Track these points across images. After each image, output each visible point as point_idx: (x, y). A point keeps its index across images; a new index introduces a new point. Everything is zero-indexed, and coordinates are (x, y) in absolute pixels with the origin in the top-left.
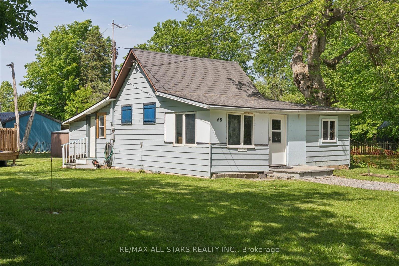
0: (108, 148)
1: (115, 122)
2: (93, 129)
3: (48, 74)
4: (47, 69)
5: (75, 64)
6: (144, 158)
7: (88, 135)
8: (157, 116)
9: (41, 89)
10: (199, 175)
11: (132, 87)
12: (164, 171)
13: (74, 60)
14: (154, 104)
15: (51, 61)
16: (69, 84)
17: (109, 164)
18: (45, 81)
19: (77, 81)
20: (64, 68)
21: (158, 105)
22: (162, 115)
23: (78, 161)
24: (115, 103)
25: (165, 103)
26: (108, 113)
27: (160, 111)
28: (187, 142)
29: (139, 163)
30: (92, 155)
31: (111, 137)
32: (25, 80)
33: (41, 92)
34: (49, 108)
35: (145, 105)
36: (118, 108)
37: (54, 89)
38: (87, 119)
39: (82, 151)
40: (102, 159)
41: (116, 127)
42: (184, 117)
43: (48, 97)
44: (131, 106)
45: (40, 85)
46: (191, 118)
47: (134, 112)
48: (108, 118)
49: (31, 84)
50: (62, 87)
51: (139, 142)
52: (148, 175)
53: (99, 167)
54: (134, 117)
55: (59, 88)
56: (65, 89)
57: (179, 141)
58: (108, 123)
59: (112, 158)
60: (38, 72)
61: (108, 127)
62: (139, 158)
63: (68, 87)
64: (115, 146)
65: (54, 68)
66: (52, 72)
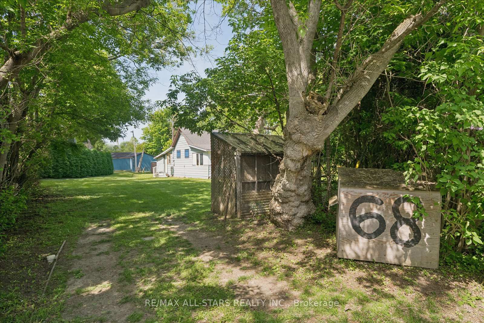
0: (172, 168)
1: (175, 157)
2: (166, 160)
3: (153, 133)
4: (153, 131)
5: (166, 128)
6: (186, 172)
7: (164, 163)
8: (190, 154)
9: (150, 140)
10: (204, 178)
11: (180, 142)
12: (193, 177)
13: (166, 126)
14: (188, 150)
15: (155, 127)
16: (164, 138)
17: (173, 175)
18: (152, 136)
19: (168, 136)
20: (161, 130)
21: (190, 150)
22: (192, 154)
23: (160, 174)
24: (174, 149)
25: (193, 149)
26: (171, 153)
27: (191, 152)
28: (201, 165)
29: (183, 174)
30: (166, 172)
31: (173, 164)
32: (142, 136)
33: (150, 142)
34: (154, 150)
35: (185, 150)
36: (175, 151)
37: (157, 141)
38: (164, 156)
39: (162, 170)
40: (170, 174)
41: (175, 159)
42: (199, 155)
43: (153, 145)
44: (180, 150)
45: (150, 139)
46: (202, 155)
47: (181, 153)
48: (171, 155)
49: (145, 138)
50: (161, 139)
51: (183, 165)
52: (187, 178)
53: (169, 176)
54: (181, 155)
55: (159, 140)
56: (162, 140)
57: (198, 164)
58: (171, 158)
59: (173, 172)
60: (149, 132)
61: (172, 160)
62: (183, 172)
63: (163, 139)
64: (174, 168)
65: (156, 130)
66: (156, 132)
